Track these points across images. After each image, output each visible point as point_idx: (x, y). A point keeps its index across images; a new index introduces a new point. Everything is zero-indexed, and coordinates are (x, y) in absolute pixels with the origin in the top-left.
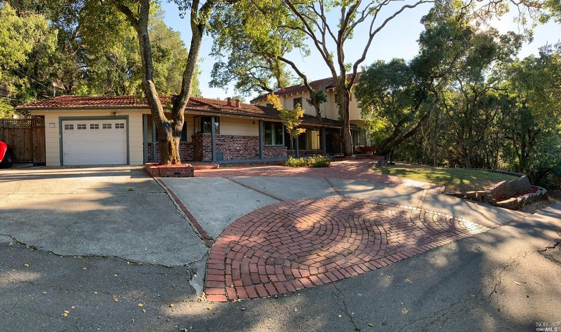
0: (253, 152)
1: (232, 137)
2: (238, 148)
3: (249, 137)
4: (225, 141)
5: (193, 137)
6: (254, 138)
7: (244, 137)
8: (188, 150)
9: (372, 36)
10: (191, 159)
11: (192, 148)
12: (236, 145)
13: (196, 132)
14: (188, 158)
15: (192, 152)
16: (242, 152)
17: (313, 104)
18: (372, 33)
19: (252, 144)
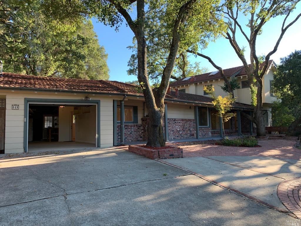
0: (189, 132)
1: (175, 120)
2: (178, 129)
3: (185, 120)
4: (170, 123)
5: (143, 120)
6: (190, 120)
7: (183, 120)
8: (139, 131)
9: (283, 31)
10: (141, 139)
11: (142, 130)
12: (177, 127)
13: (145, 116)
14: (139, 138)
15: (142, 133)
16: (181, 132)
17: (227, 91)
18: (284, 28)
19: (188, 126)
